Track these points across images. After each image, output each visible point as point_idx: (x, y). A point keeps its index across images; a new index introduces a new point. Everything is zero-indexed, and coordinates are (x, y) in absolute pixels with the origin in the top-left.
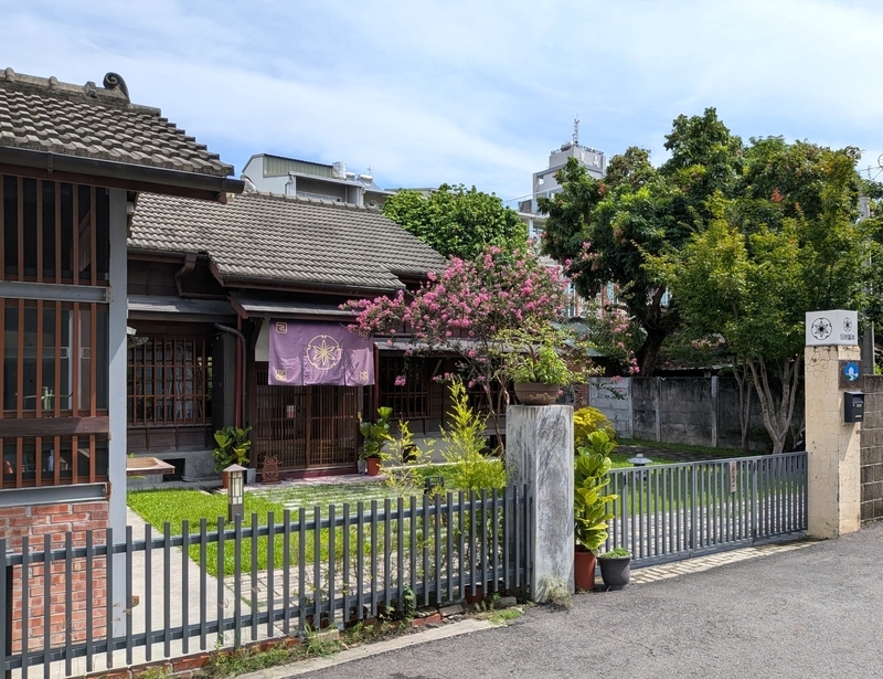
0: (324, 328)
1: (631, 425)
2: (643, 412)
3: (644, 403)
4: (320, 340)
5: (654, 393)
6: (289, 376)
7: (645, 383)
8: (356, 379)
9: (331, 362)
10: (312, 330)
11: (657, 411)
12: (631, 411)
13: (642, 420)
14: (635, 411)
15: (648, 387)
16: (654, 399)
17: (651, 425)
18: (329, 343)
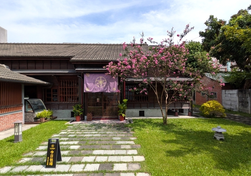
0: (101, 75)
1: (238, 107)
2: (243, 102)
3: (243, 99)
4: (100, 78)
5: (248, 95)
6: (90, 89)
7: (244, 92)
8: (111, 90)
9: (103, 85)
10: (97, 75)
11: (249, 102)
12: (238, 102)
13: (242, 105)
14: (239, 102)
15: (245, 93)
16: (248, 97)
17: (246, 107)
18: (103, 79)
